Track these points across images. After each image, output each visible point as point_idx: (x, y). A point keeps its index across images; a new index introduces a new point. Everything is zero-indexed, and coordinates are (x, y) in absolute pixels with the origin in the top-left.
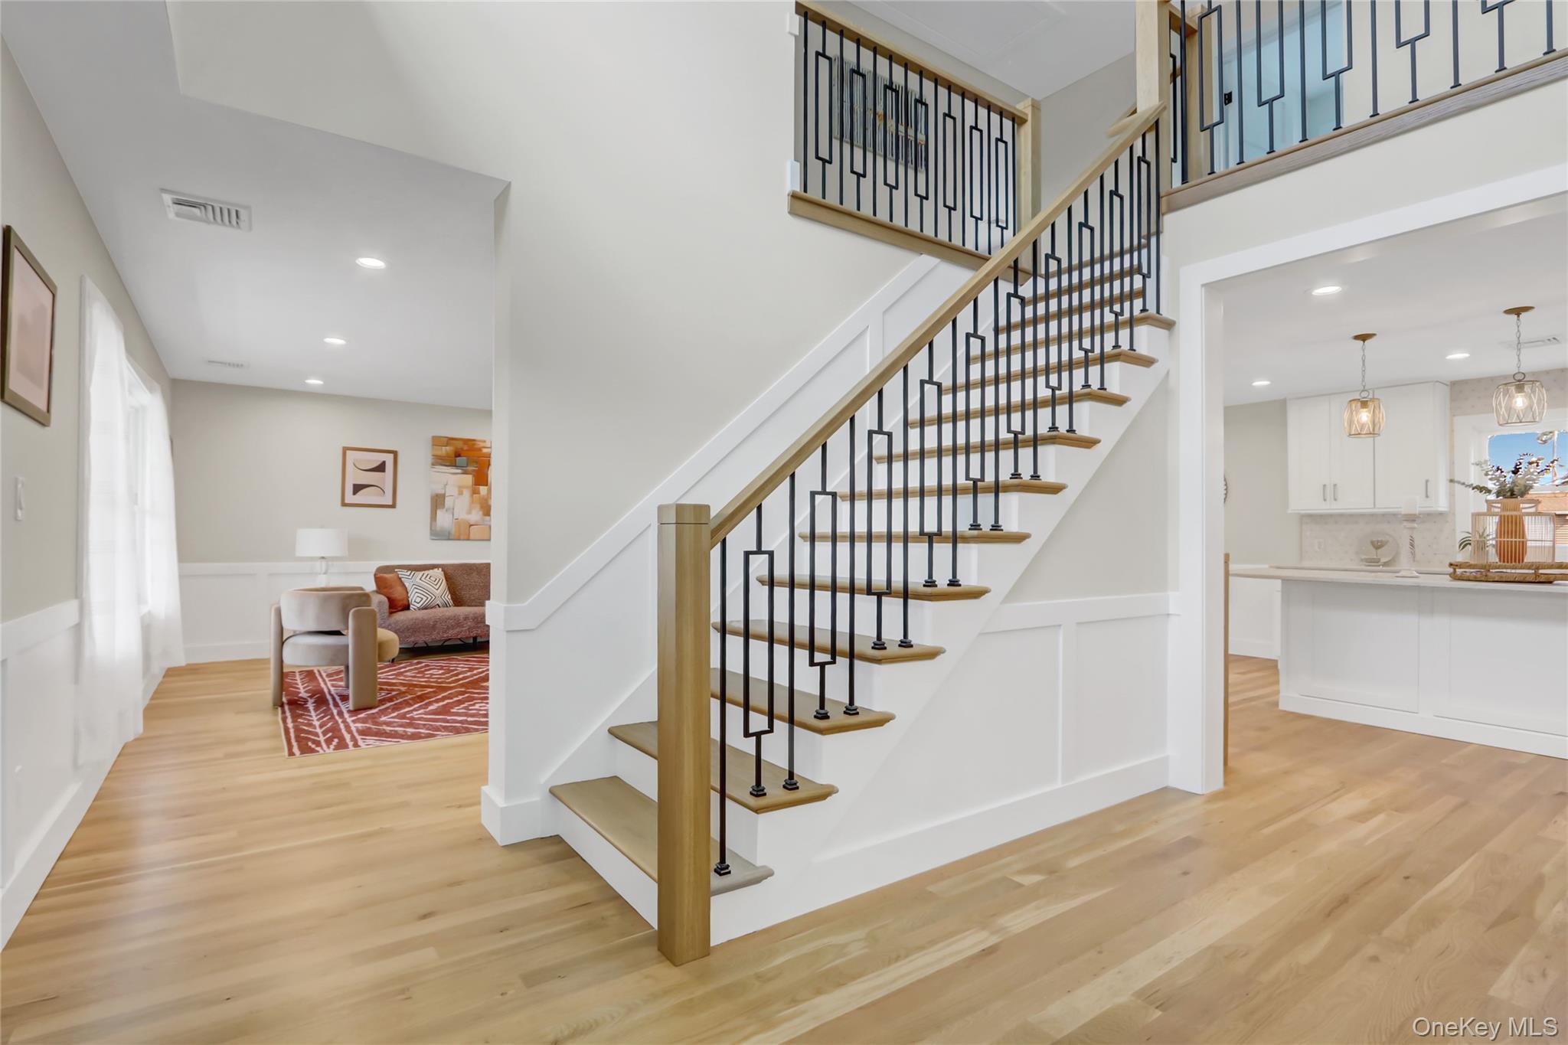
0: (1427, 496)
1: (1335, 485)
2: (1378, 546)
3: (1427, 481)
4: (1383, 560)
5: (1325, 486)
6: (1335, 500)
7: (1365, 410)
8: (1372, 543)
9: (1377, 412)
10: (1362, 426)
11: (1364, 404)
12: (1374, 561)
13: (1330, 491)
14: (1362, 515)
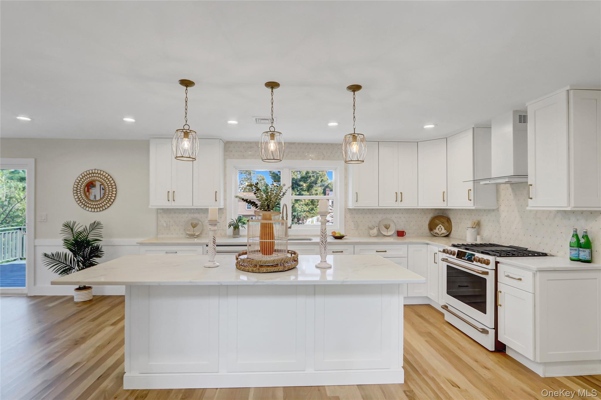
0: (216, 201)
1: (174, 192)
2: (194, 226)
3: (216, 192)
4: (196, 234)
5: (169, 192)
6: (174, 201)
7: (187, 139)
8: (192, 224)
9: (194, 141)
10: (185, 150)
11: (186, 134)
12: (193, 236)
13: (171, 196)
14: (187, 209)
